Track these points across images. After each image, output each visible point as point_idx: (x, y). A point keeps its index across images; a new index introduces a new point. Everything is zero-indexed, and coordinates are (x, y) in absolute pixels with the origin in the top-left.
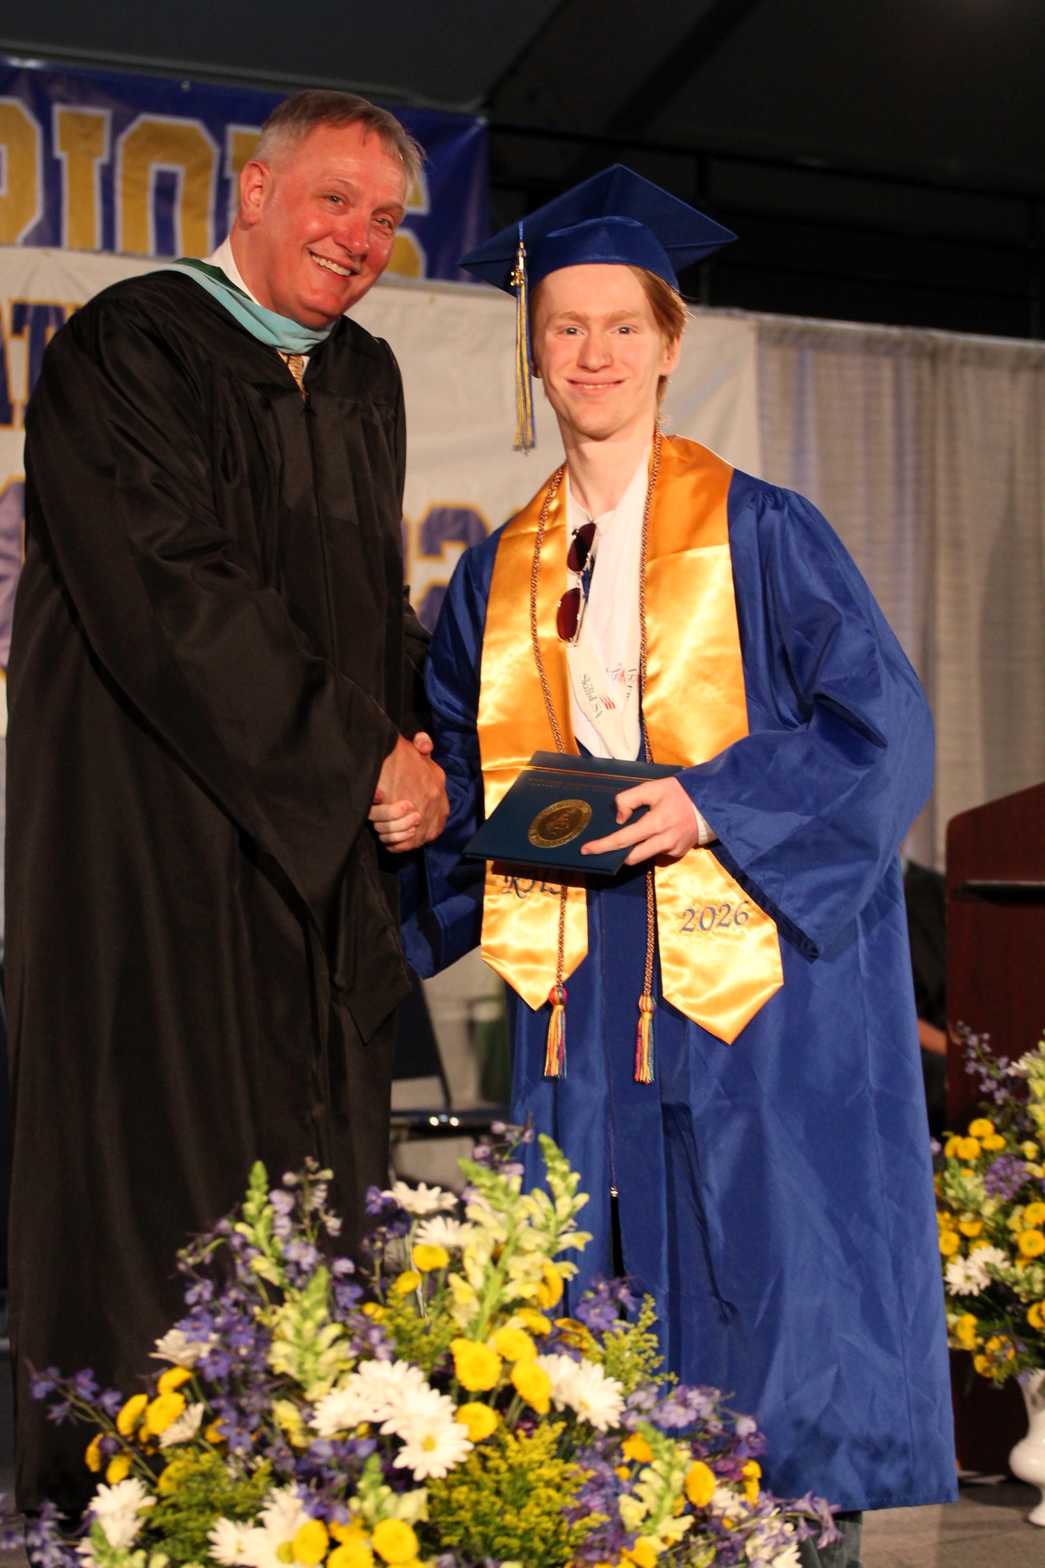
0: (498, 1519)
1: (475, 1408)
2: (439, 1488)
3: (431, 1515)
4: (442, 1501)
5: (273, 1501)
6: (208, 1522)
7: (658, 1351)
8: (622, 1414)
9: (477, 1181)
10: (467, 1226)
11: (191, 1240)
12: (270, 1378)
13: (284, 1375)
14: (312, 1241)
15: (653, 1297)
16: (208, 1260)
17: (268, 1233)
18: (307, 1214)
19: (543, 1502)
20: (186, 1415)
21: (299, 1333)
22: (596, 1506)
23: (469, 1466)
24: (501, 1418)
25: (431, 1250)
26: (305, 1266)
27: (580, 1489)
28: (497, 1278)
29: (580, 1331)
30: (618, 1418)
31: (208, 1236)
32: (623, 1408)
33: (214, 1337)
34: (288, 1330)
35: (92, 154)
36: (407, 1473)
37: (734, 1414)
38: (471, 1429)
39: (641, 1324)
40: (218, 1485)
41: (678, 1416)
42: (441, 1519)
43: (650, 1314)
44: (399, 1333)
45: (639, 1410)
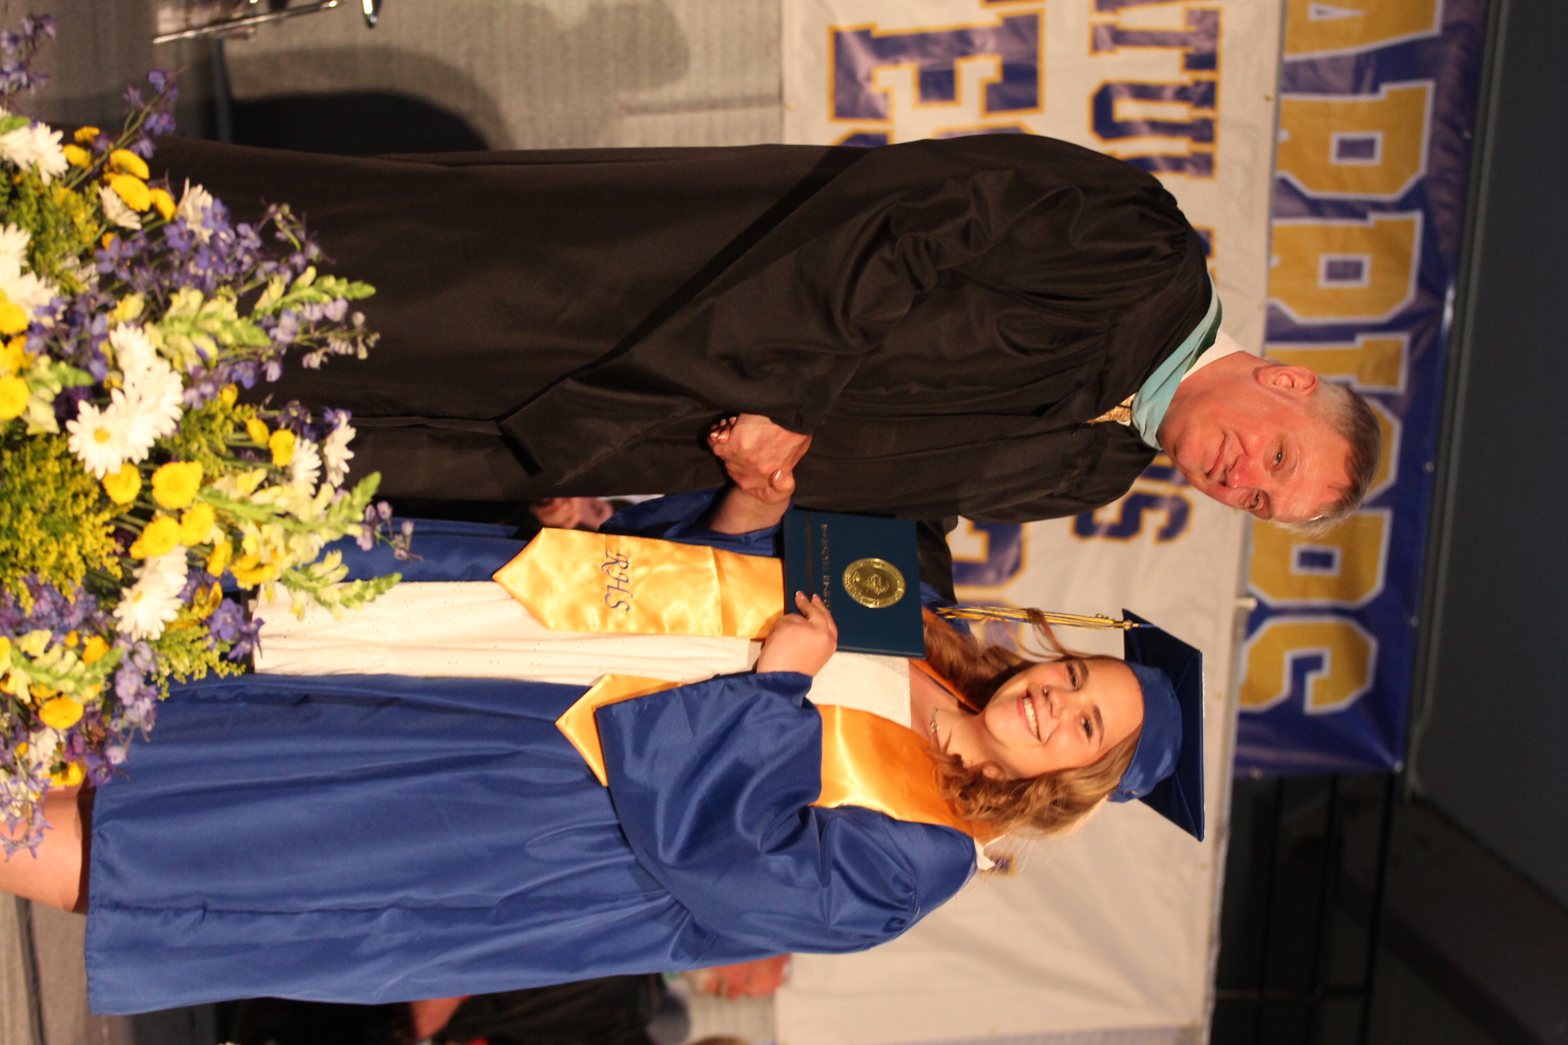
0: (27, 505)
1: (136, 484)
2: (58, 447)
3: (33, 438)
4: (45, 450)
5: (46, 286)
6: (27, 225)
7: (190, 677)
8: (130, 635)
9: (358, 491)
10: (313, 491)
11: (298, 216)
12: (166, 291)
13: (168, 303)
14: (299, 339)
15: (243, 673)
16: (279, 235)
17: (306, 300)
18: (325, 335)
19: (44, 548)
20: (129, 213)
21: (210, 316)
22: (40, 606)
23: (79, 477)
24: (126, 510)
25: (289, 449)
26: (273, 332)
27: (56, 589)
28: (262, 516)
29: (210, 604)
30: (126, 631)
31: (302, 235)
32: (134, 638)
33: (205, 235)
34: (212, 307)
35: (1360, 373)
36: (73, 414)
37: (128, 743)
38: (117, 478)
39: (218, 663)
40: (62, 239)
41: (127, 687)
42: (28, 450)
43: (226, 671)
44: (211, 417)
45: (132, 654)
